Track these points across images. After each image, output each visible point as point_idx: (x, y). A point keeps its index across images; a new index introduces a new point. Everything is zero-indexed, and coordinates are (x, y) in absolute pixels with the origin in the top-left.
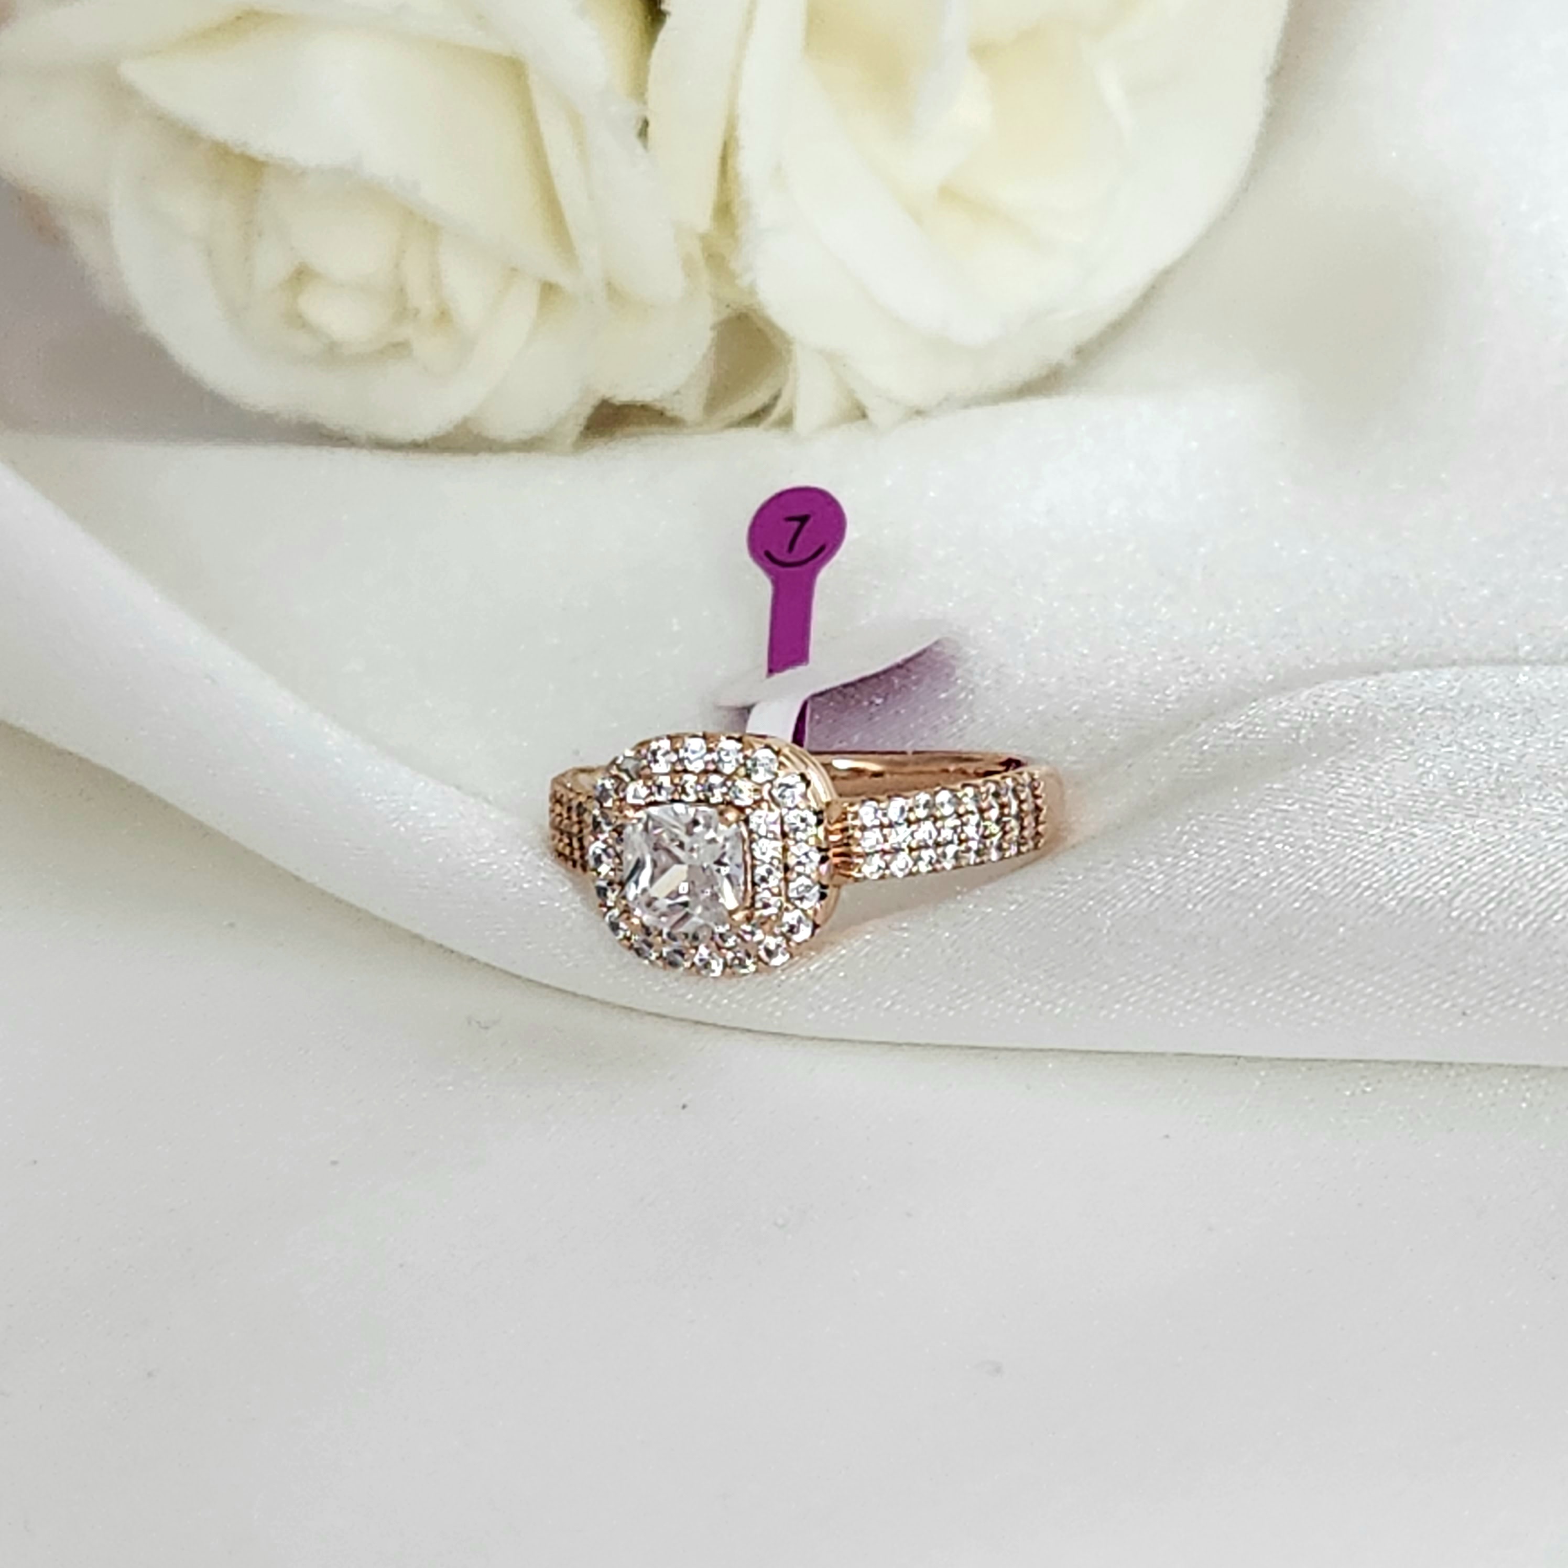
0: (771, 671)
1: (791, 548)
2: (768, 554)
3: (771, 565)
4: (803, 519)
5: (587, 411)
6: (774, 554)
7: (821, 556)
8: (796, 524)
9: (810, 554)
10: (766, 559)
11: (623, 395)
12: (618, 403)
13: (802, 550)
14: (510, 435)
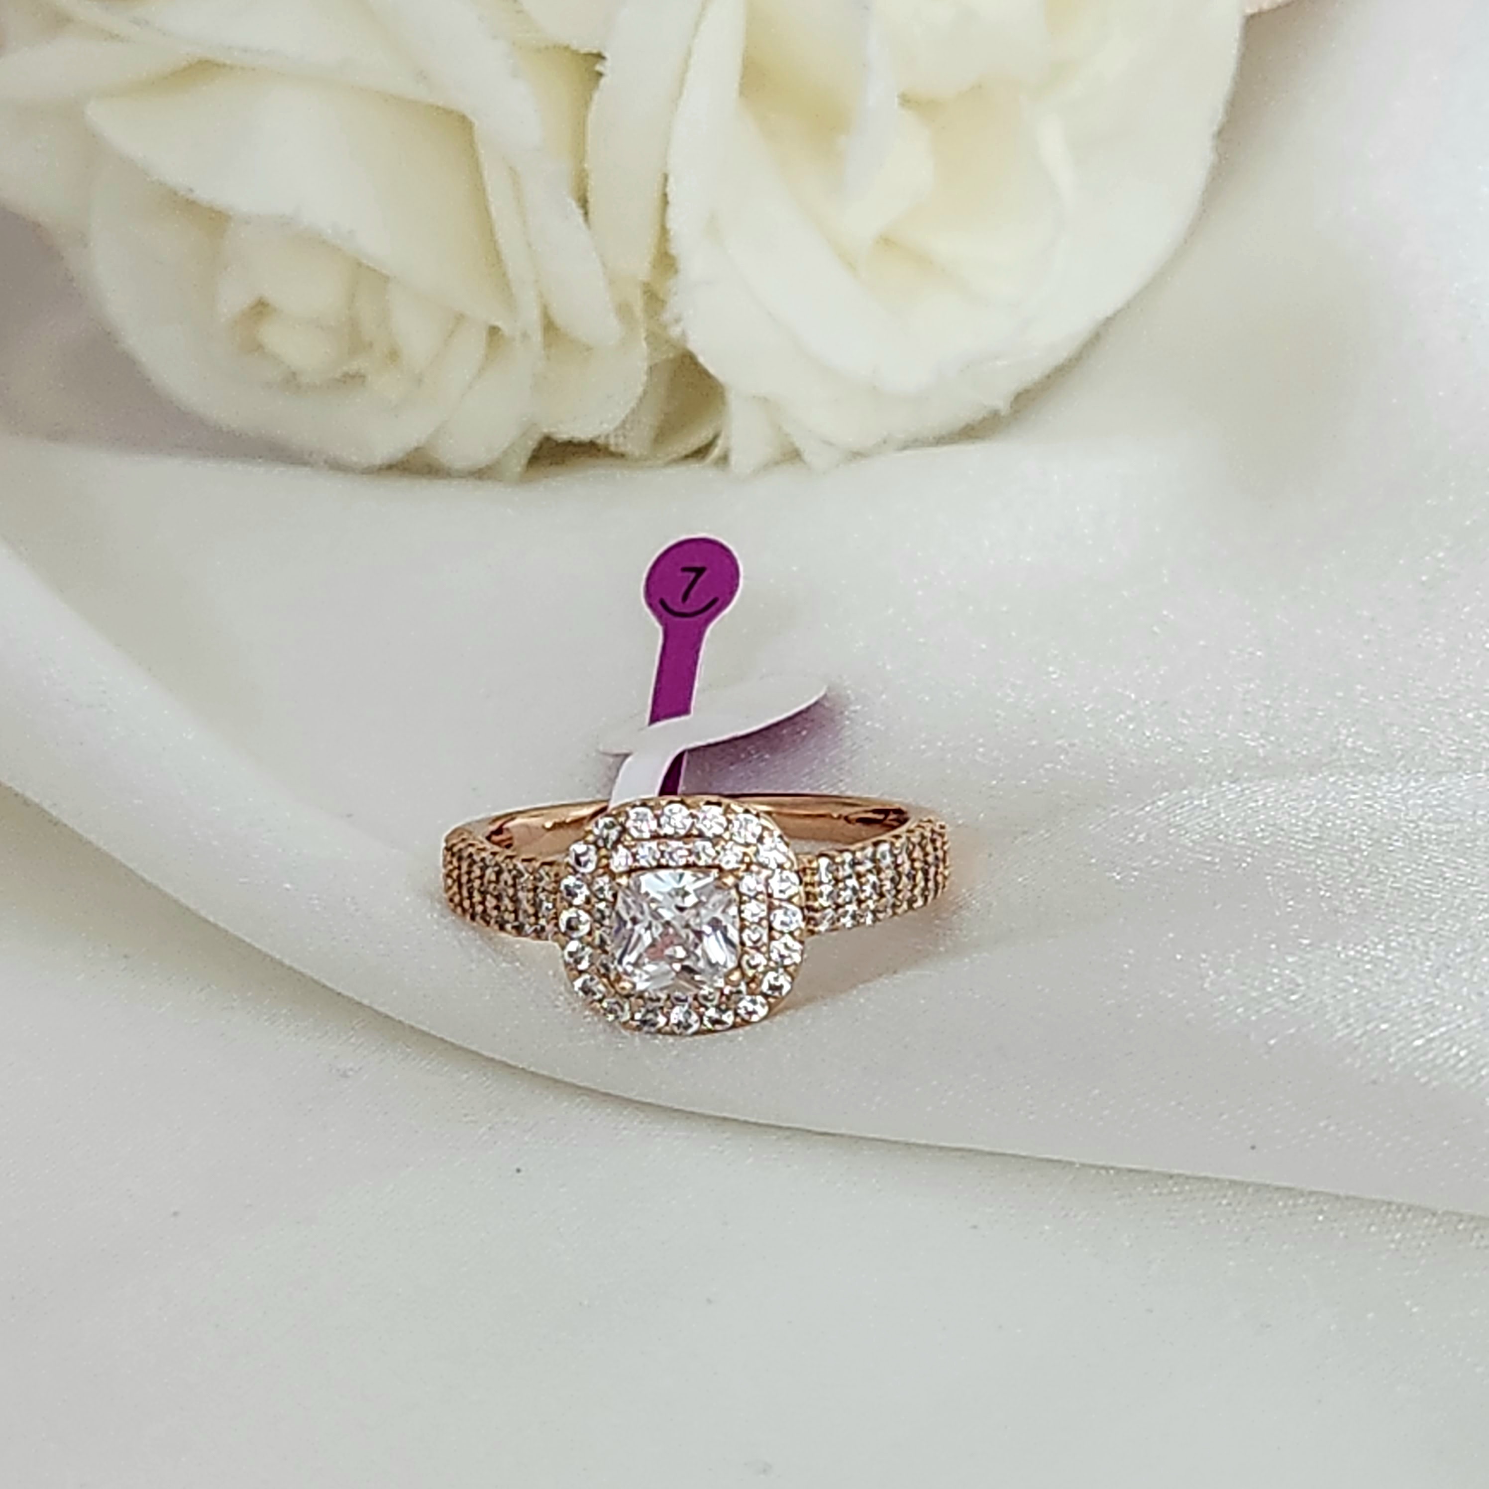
0: (654, 719)
1: (685, 597)
2: (663, 602)
3: (666, 614)
4: (699, 571)
5: (532, 444)
6: (669, 603)
7: (713, 609)
8: (692, 575)
9: (703, 605)
10: (660, 607)
11: (564, 433)
12: (560, 441)
13: (696, 601)
14: (459, 464)
